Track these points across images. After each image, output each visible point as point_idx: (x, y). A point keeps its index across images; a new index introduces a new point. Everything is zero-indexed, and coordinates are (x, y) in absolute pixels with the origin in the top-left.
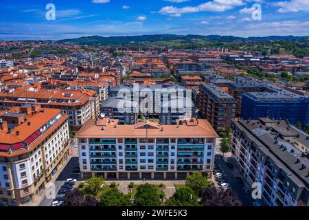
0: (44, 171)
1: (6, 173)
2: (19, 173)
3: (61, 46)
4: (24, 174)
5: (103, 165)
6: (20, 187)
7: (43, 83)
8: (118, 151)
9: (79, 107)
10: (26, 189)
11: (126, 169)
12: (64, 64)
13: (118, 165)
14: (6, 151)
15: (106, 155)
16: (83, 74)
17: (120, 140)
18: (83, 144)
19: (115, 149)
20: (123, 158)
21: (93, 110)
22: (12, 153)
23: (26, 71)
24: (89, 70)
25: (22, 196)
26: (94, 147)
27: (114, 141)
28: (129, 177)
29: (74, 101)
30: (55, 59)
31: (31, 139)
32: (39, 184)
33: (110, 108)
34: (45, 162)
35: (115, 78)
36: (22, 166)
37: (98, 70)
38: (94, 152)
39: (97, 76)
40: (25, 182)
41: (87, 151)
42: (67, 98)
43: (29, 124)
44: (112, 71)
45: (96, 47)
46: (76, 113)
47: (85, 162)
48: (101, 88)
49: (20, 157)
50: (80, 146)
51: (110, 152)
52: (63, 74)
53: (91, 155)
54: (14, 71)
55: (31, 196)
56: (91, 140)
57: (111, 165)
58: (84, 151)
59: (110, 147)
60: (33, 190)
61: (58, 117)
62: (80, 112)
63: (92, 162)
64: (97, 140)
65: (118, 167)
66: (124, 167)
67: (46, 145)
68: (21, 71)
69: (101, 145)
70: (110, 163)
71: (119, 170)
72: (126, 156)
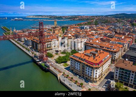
0: (102, 74)
1: (91, 72)
2: (95, 73)
3: (106, 19)
4: (96, 74)
5: (123, 79)
6: (94, 77)
7: (101, 39)
8: (131, 76)
9: (115, 52)
10: (96, 79)
11: (133, 84)
12: (109, 29)
13: (130, 81)
14: (93, 65)
15: (125, 75)
16: (117, 35)
17: (133, 72)
18: (117, 69)
19: (130, 75)
20: (133, 79)
21: (121, 54)
22: (94, 66)
23: (94, 32)
24: (120, 34)
25: (94, 80)
26: (121, 71)
27: (130, 71)
28: (134, 87)
29: (114, 49)
30: (104, 26)
31: (100, 63)
32: (99, 78)
33: (129, 55)
34: (102, 71)
35: (132, 39)
36: (96, 71)
37: (124, 34)
38: (121, 73)
39: (123, 37)
40: (96, 76)
41: (118, 72)
42: (111, 48)
43: (99, 57)
44: (131, 35)
45: (123, 19)
46: (114, 54)
47: (116, 75)
48: (125, 44)
49: (96, 68)
50: (116, 70)
51: (128, 75)
52: (108, 34)
53: (120, 74)
54: (90, 31)
55: (97, 81)
56: (121, 69)
57: (127, 80)
58: (117, 71)
59: (128, 73)
60: (98, 79)
61: (108, 56)
62: (115, 54)
63: (119, 77)
64: (123, 69)
65: (130, 82)
66: (133, 83)
67: (104, 66)
68: (92, 31)
69: (124, 71)
70: (126, 79)
71: (130, 83)
72: (134, 79)
